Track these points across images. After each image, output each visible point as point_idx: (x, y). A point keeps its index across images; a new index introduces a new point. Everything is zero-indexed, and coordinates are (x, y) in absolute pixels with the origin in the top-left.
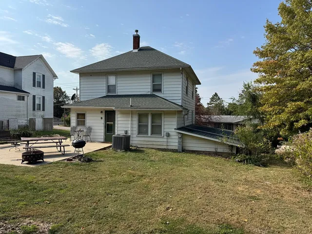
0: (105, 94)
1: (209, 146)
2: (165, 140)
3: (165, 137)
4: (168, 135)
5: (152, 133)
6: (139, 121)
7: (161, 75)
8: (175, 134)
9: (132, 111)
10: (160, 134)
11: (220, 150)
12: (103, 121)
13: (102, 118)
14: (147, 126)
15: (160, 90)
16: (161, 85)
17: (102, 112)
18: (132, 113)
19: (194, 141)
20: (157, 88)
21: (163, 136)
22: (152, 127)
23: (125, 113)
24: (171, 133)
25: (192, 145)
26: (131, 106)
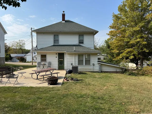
0: (53, 44)
1: (113, 69)
2: (92, 67)
3: (92, 66)
4: (94, 65)
5: (86, 64)
6: (79, 58)
7: (83, 35)
8: (97, 64)
9: (75, 53)
10: (90, 64)
11: (118, 70)
12: (57, 59)
13: (56, 57)
14: (83, 61)
15: (83, 43)
16: (83, 40)
17: (56, 54)
18: (75, 54)
19: (106, 67)
20: (81, 42)
21: (91, 65)
22: (86, 61)
23: (71, 54)
24: (95, 64)
25: (105, 69)
26: (75, 51)
